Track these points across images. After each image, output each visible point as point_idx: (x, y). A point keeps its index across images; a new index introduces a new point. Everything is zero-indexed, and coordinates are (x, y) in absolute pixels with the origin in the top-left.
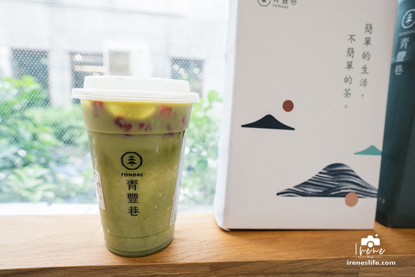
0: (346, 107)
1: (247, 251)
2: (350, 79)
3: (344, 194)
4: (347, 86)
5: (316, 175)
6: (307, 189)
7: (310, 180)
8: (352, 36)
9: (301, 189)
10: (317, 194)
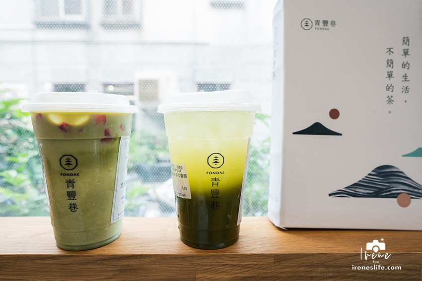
0: (390, 112)
1: (306, 246)
2: (392, 87)
3: (396, 195)
4: (389, 93)
5: (366, 177)
6: (358, 190)
7: (360, 181)
8: (390, 49)
9: (352, 190)
10: (369, 195)
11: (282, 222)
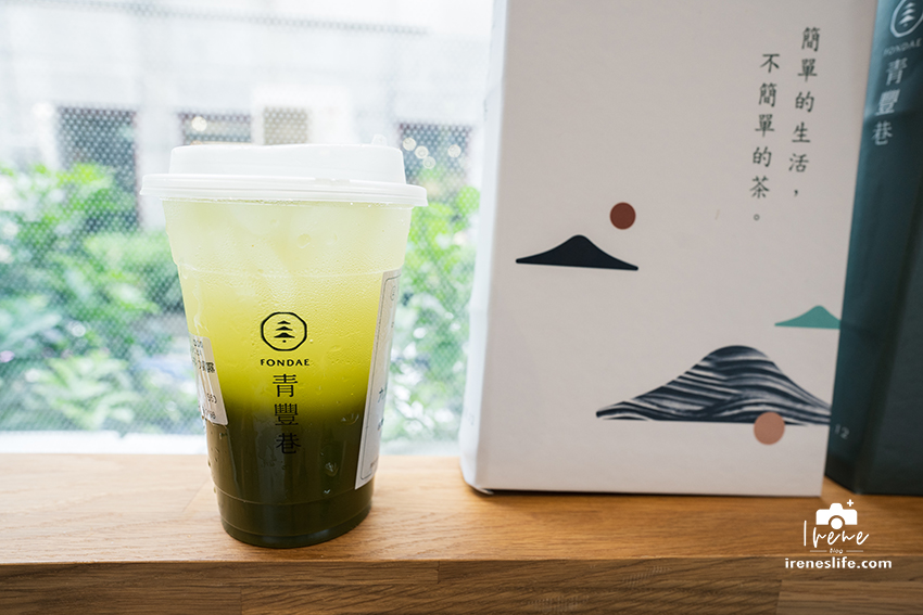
0: (757, 217)
1: (523, 539)
2: (767, 156)
3: (752, 417)
4: (760, 170)
5: (687, 373)
6: (665, 403)
7: (673, 382)
8: (772, 56)
9: (653, 404)
10: (690, 414)
11: (480, 474)
